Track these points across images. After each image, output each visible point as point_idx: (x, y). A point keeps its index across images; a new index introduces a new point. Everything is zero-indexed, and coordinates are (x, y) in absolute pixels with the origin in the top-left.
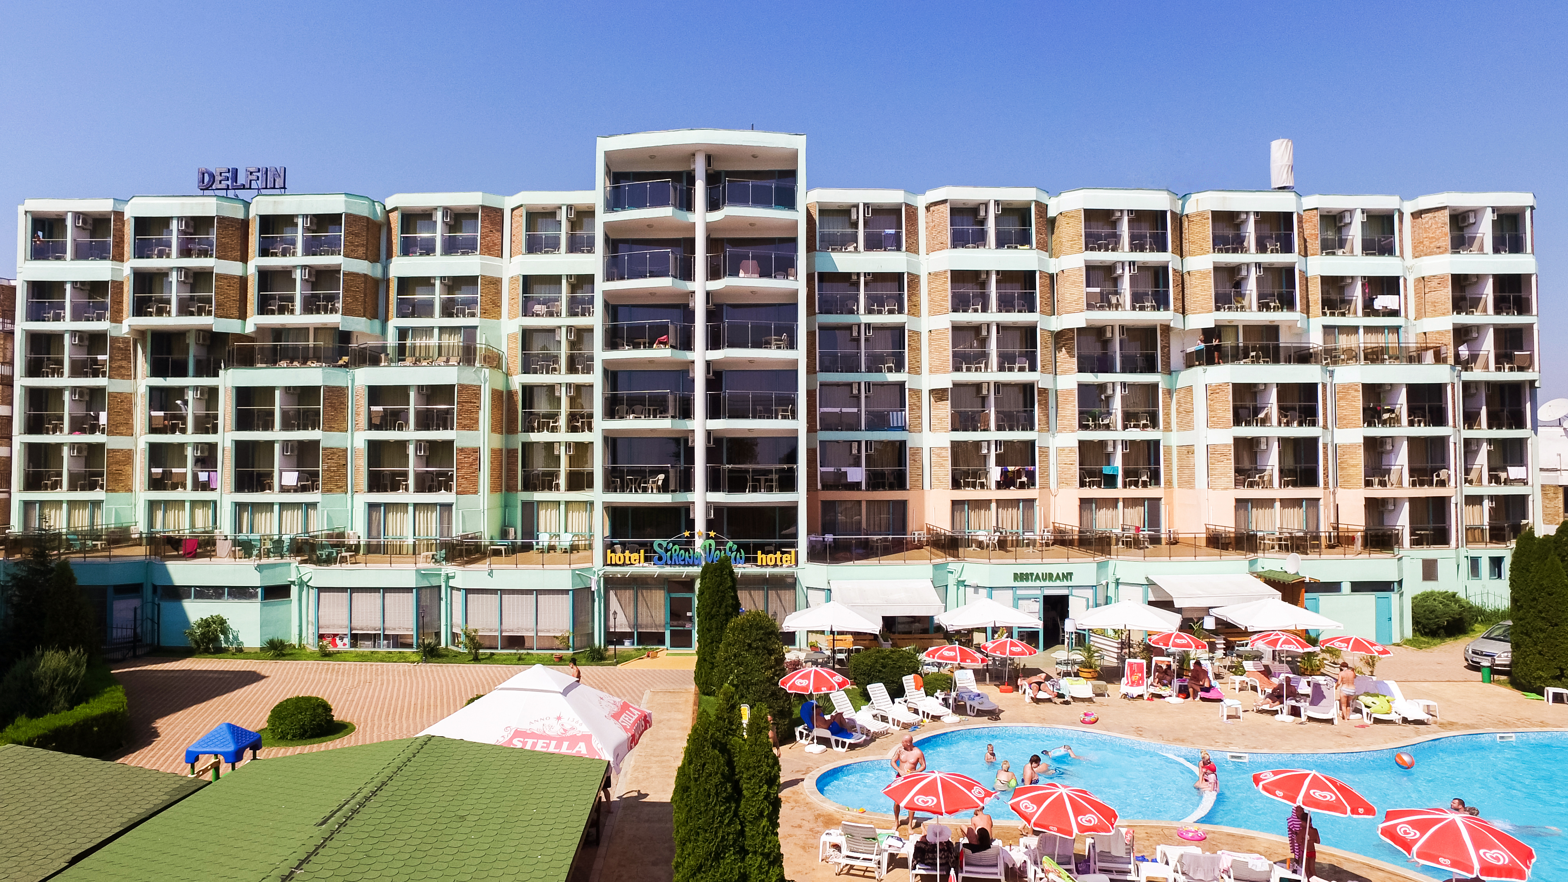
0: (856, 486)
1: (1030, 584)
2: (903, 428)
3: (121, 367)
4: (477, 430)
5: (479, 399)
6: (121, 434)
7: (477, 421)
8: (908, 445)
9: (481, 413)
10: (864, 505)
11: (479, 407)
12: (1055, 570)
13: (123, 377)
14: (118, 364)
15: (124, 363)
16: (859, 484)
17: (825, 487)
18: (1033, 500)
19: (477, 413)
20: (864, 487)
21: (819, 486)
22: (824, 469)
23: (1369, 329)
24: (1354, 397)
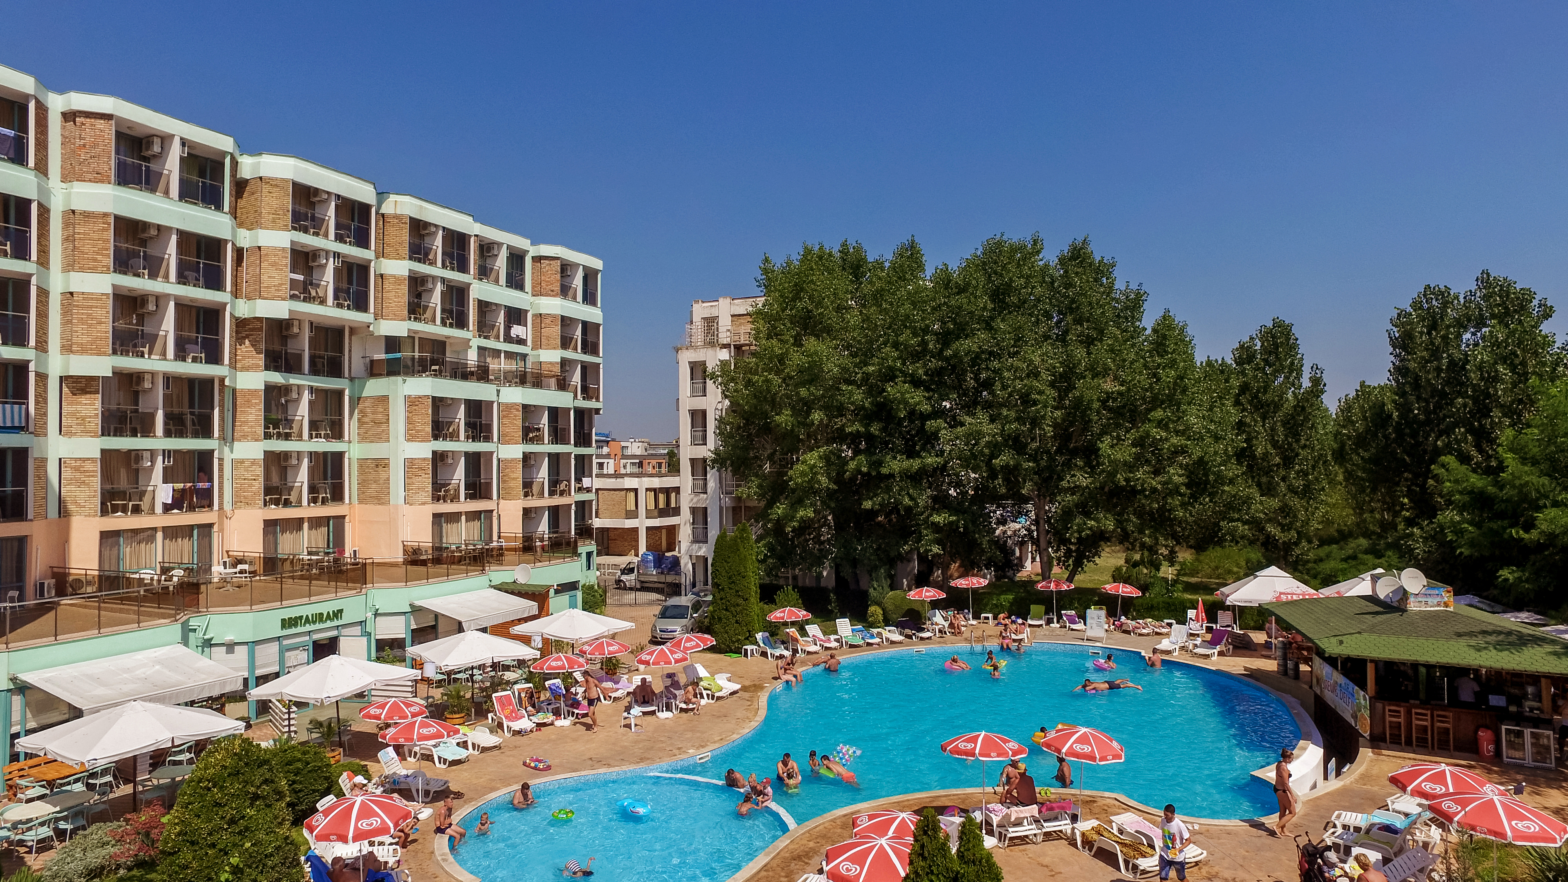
1: (299, 629)
2: (25, 430)
8: (31, 453)
12: (326, 608)
18: (211, 526)
23: (511, 355)
24: (515, 416)
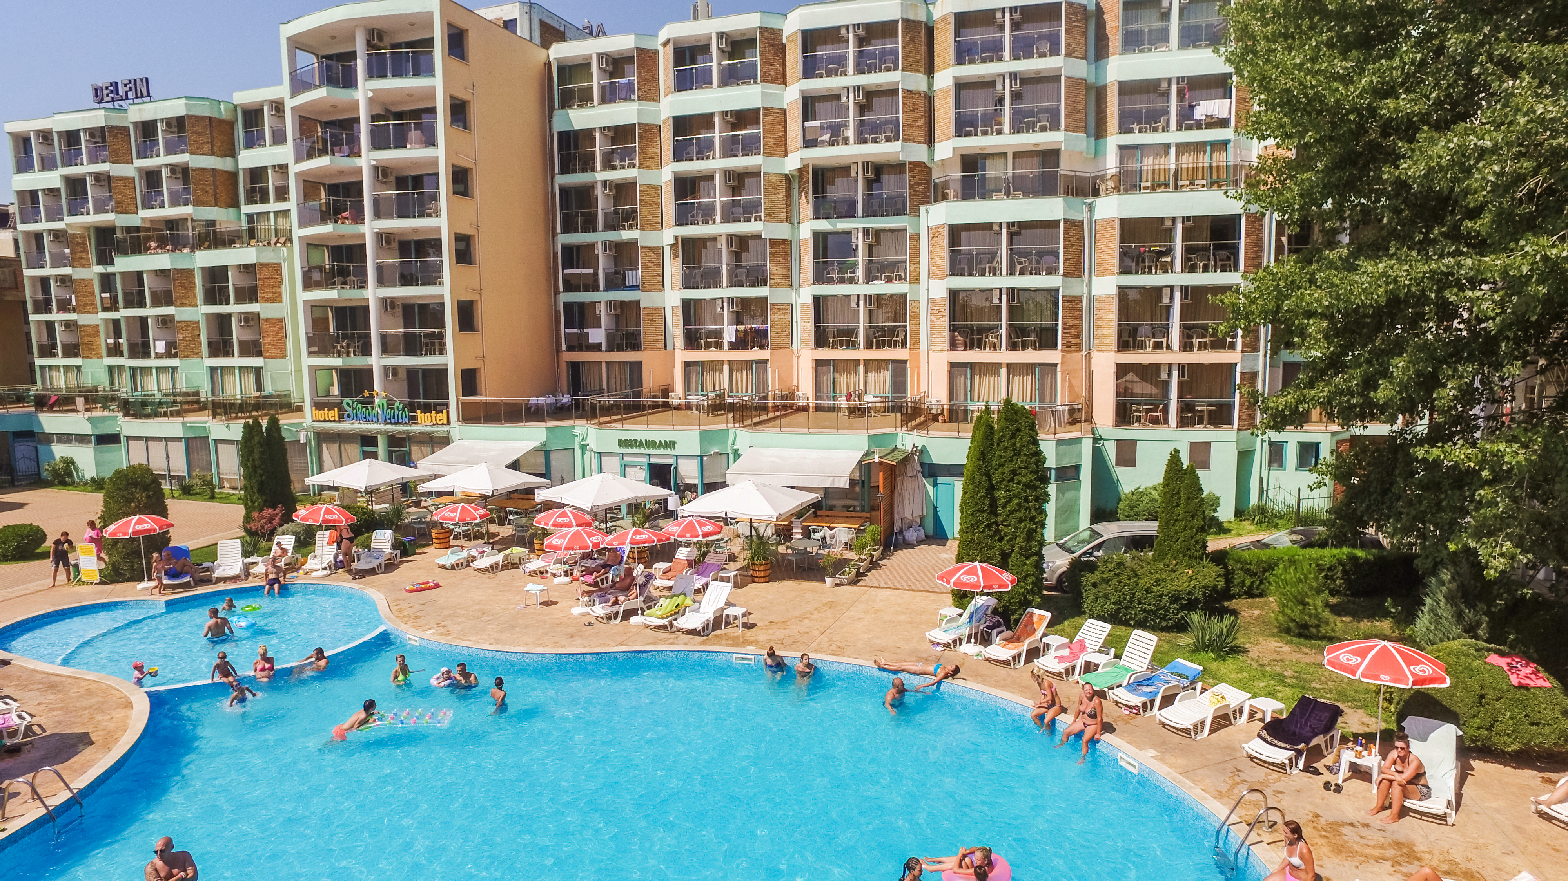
0: (597, 347)
1: (635, 450)
2: (636, 287)
3: (82, 258)
4: (281, 302)
5: (280, 274)
6: (88, 312)
7: (280, 294)
8: (642, 305)
9: (283, 287)
10: (604, 366)
11: (281, 282)
12: (657, 437)
13: (84, 266)
14: (78, 256)
15: (83, 255)
16: (600, 344)
17: (570, 349)
18: (766, 362)
19: (280, 287)
20: (604, 348)
21: (564, 347)
22: (569, 331)
23: (1183, 148)
24: (1111, 236)
